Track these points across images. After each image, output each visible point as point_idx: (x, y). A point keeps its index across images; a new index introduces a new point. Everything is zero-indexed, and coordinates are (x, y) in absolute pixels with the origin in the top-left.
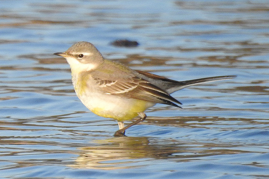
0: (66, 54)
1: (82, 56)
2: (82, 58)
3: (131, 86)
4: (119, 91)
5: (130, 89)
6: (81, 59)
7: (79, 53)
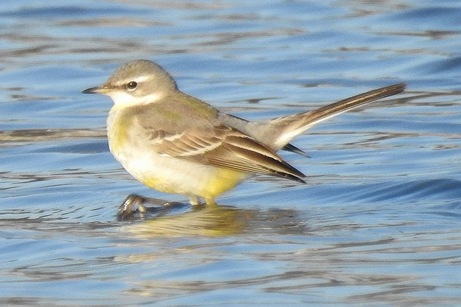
0: (106, 88)
1: (134, 85)
2: (135, 89)
3: (210, 143)
4: (188, 152)
5: (209, 148)
6: (134, 91)
7: (128, 81)
